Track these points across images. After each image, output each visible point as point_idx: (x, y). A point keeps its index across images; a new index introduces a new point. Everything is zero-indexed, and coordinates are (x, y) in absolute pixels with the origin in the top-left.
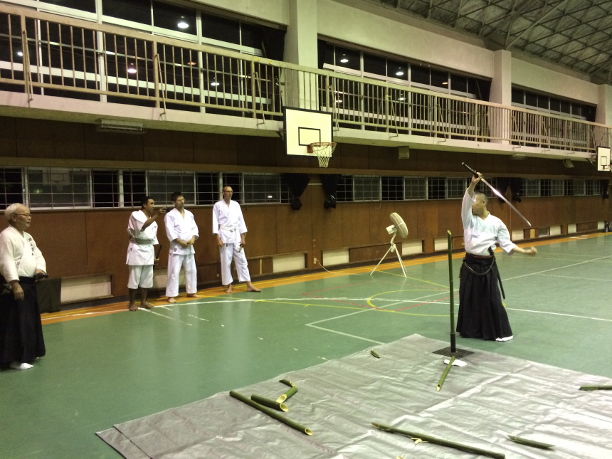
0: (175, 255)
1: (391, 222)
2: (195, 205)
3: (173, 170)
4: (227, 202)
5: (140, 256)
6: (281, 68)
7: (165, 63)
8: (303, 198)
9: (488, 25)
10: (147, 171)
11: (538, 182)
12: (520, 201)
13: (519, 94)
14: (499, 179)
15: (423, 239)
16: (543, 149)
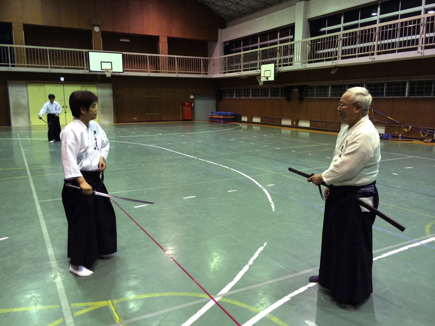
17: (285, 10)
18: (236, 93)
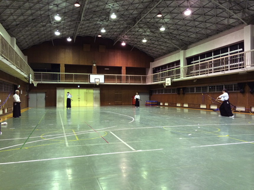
17: (176, 54)
18: (158, 92)
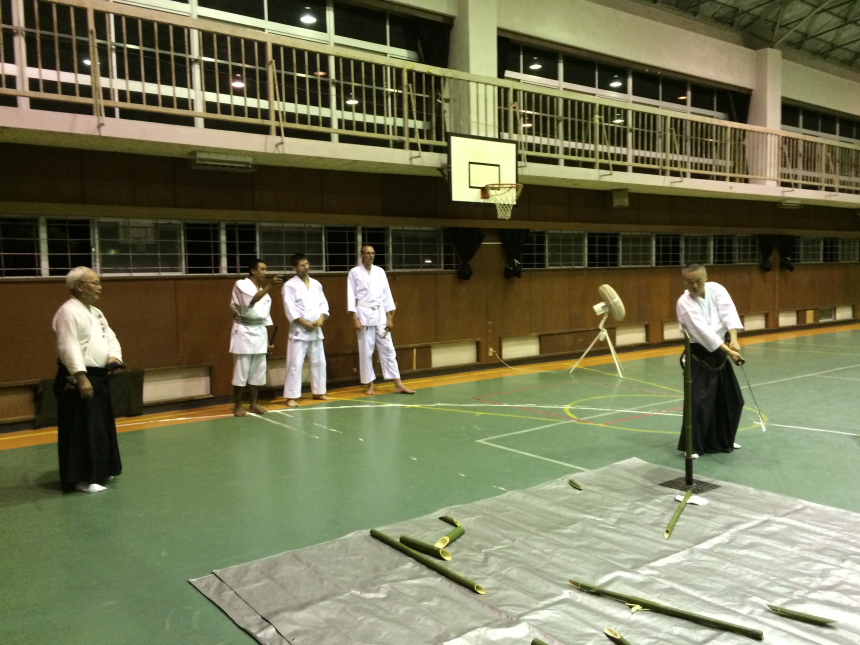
0: (297, 341)
1: (600, 298)
2: (323, 272)
3: (293, 222)
4: (368, 268)
5: (249, 341)
6: (445, 78)
7: (283, 72)
8: (474, 263)
9: (748, 12)
10: (258, 225)
11: (819, 243)
12: (791, 269)
13: (792, 112)
14: (761, 237)
15: (647, 323)
16: (828, 193)
